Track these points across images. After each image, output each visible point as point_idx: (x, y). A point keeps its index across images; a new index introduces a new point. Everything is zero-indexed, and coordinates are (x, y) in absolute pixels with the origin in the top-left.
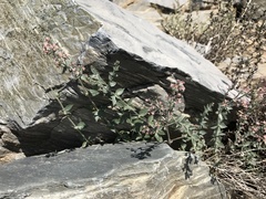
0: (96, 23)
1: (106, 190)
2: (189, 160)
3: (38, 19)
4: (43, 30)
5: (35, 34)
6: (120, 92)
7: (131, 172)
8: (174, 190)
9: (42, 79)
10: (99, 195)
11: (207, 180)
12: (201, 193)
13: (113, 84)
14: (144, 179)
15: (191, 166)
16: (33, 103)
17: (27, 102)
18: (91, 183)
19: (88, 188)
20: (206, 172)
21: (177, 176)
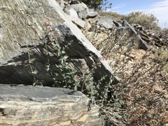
0: (62, 19)
1: (52, 106)
2: (91, 102)
3: (25, 7)
4: (28, 13)
5: (21, 14)
6: (66, 57)
7: (65, 100)
8: (82, 116)
9: (20, 39)
10: (48, 108)
11: (97, 114)
12: (93, 120)
13: (63, 52)
14: (71, 104)
15: (91, 105)
16: (10, 52)
17: (5, 51)
18: (45, 100)
19: (44, 103)
20: (97, 110)
21: (85, 108)
